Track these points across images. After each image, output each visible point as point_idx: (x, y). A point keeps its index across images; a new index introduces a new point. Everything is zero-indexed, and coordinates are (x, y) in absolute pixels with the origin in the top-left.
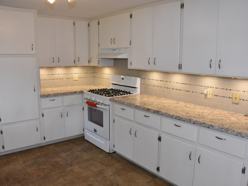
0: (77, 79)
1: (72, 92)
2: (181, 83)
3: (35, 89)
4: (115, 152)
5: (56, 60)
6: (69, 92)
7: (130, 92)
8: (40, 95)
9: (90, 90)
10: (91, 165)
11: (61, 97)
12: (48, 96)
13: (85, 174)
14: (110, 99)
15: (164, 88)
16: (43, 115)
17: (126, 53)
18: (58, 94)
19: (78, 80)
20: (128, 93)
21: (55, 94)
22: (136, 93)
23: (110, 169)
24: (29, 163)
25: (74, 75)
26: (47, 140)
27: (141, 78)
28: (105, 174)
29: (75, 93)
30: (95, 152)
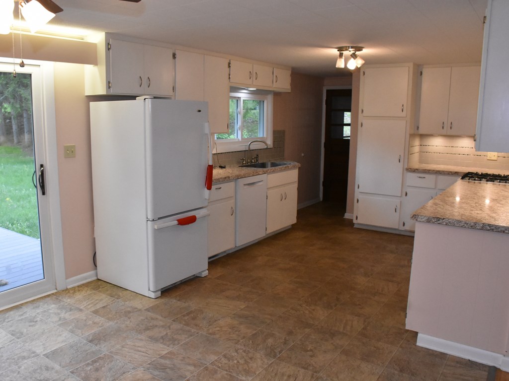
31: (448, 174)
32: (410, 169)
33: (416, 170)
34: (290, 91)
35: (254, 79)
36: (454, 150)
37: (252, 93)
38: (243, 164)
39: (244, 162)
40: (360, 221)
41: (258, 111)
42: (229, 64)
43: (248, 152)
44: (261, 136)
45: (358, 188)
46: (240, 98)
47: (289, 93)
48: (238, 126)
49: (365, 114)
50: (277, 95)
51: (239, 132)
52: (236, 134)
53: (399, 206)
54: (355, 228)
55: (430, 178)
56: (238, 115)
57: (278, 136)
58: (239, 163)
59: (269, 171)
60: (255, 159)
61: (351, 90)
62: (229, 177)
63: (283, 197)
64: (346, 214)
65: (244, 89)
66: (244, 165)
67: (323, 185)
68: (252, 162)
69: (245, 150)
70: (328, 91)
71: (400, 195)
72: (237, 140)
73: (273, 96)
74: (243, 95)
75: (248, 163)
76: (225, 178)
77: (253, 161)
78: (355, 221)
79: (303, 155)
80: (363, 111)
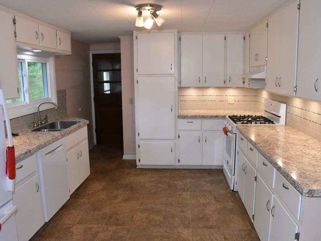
0: (233, 102)
1: (213, 116)
2: (317, 113)
3: (172, 109)
4: (237, 192)
5: (202, 80)
6: (209, 116)
7: (273, 122)
8: (177, 115)
9: (233, 115)
10: (202, 196)
11: (200, 120)
12: (185, 117)
13: (189, 201)
14: (236, 126)
15: (303, 118)
16: (179, 137)
17: (263, 72)
18: (196, 116)
19: (234, 104)
20: (271, 123)
21: (193, 116)
22: (279, 123)
23: (217, 205)
24: (153, 179)
25: (229, 97)
26: (181, 163)
27: (287, 105)
28: (207, 207)
29: (217, 117)
30: (221, 186)
31: (211, 118)
32: (181, 116)
33: (186, 117)
34: (70, 53)
35: (41, 40)
36: (205, 98)
37: (37, 55)
38: (34, 127)
39: (35, 125)
40: (142, 163)
41: (41, 73)
42: (14, 20)
43: (37, 115)
44: (46, 97)
45: (139, 135)
46: (25, 60)
47: (69, 55)
48: (25, 89)
49: (139, 72)
50: (58, 57)
51: (27, 96)
52: (23, 98)
53: (174, 147)
54: (138, 169)
55: (197, 122)
56: (24, 78)
57: (61, 94)
58: (29, 126)
59: (66, 134)
60: (45, 120)
61: (120, 54)
62: (30, 151)
63: (79, 155)
64: (124, 156)
65: (28, 51)
66: (36, 128)
67: (96, 132)
68: (42, 124)
69: (34, 112)
70: (93, 55)
71: (174, 138)
72: (25, 104)
73: (54, 59)
74: (27, 57)
75: (38, 126)
76: (26, 153)
77: (43, 122)
78: (138, 163)
79: (80, 109)
80: (137, 70)
